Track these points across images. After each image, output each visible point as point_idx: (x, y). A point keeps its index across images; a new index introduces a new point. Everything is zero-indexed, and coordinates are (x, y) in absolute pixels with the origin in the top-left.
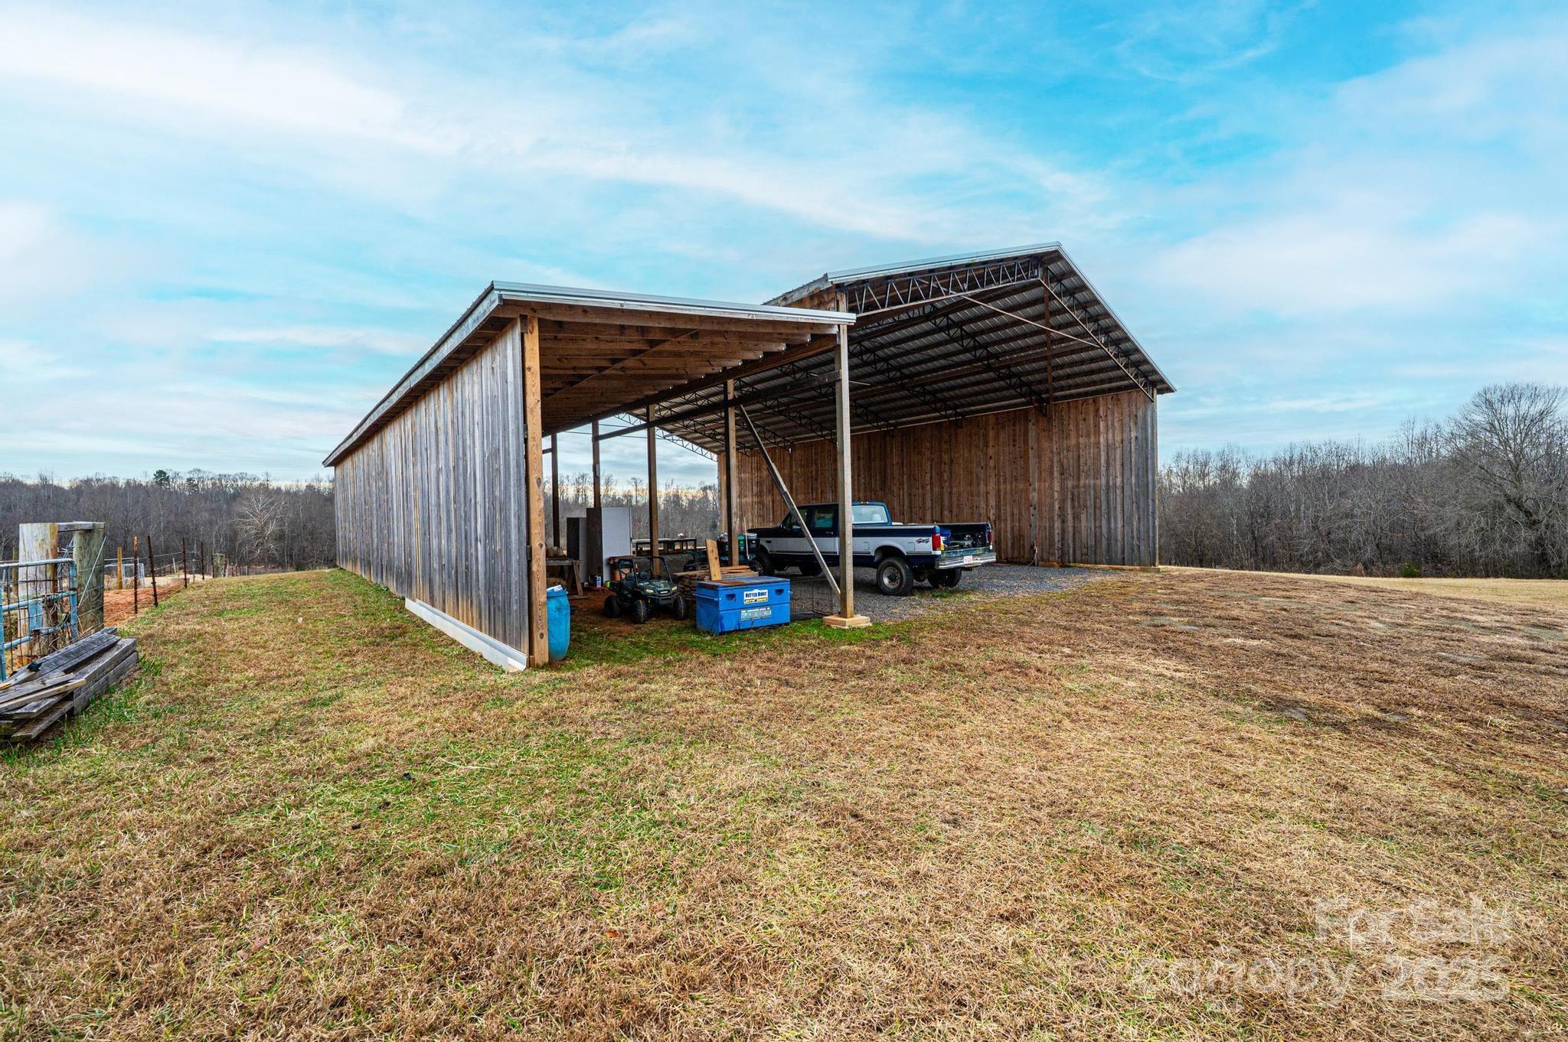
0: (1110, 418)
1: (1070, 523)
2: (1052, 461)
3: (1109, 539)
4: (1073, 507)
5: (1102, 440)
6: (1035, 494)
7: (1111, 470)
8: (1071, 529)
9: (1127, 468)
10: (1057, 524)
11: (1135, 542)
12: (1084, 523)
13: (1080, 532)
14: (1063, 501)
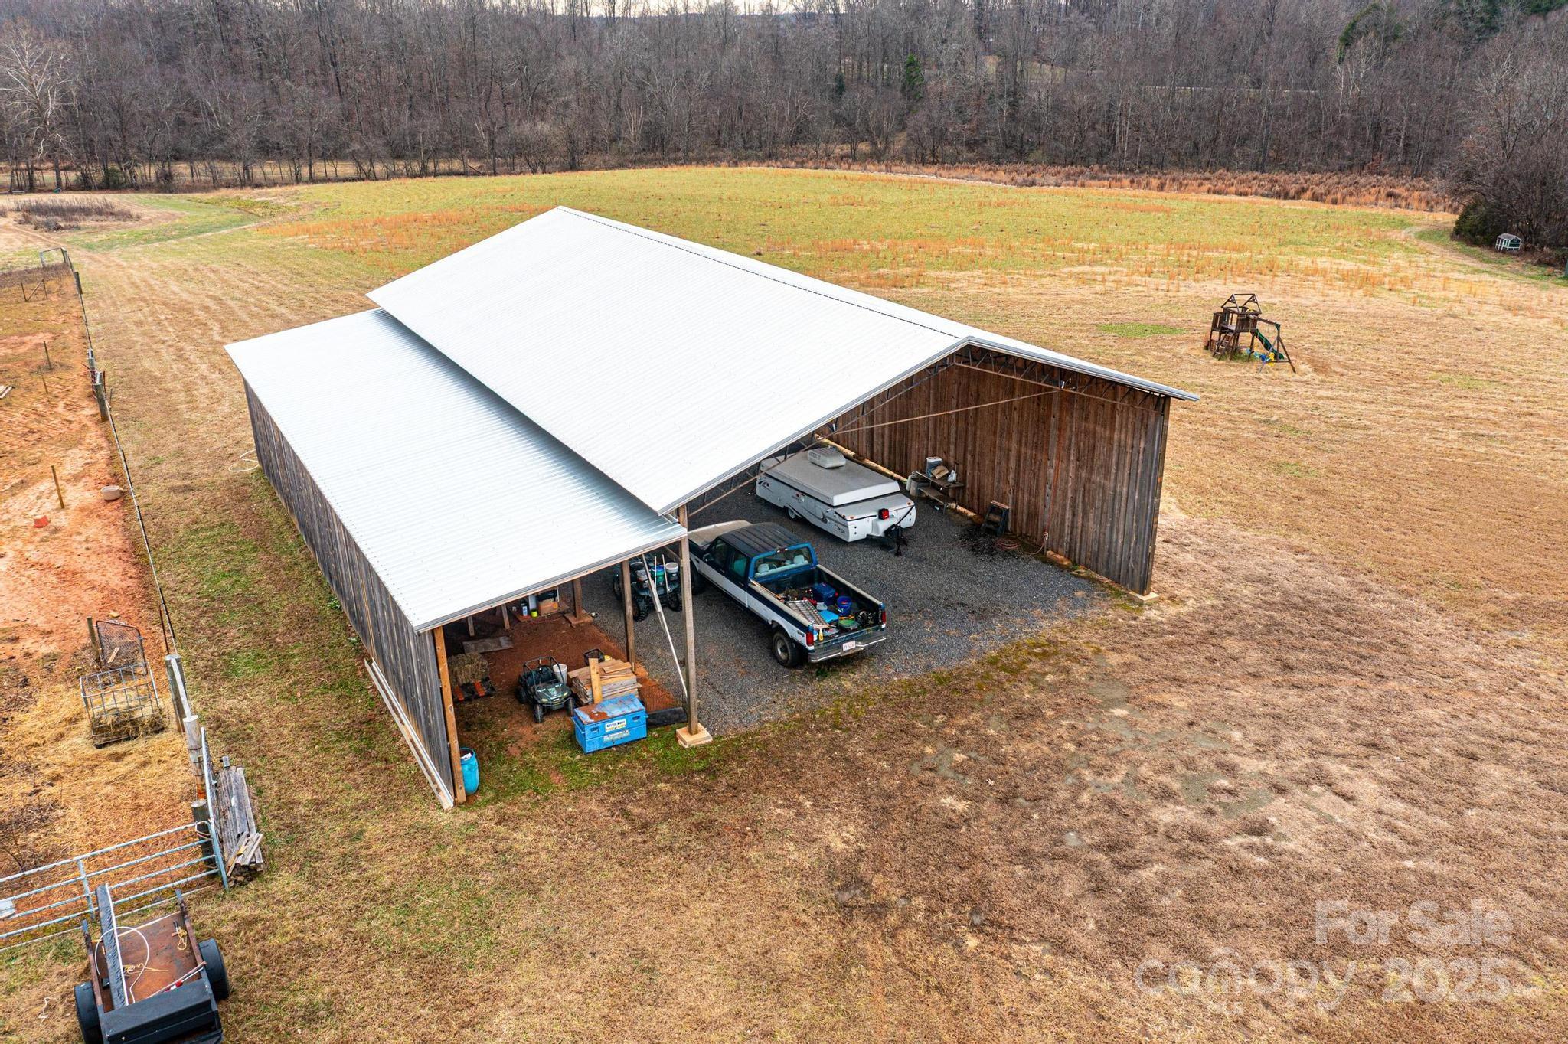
0: (1125, 414)
1: (1079, 521)
2: (1070, 439)
3: (1109, 551)
4: (1083, 502)
5: (1116, 437)
6: (1052, 471)
7: (1120, 474)
8: (1080, 524)
9: (1133, 477)
10: (1068, 515)
11: (1131, 564)
12: (1091, 524)
13: (1087, 532)
14: (1075, 491)
